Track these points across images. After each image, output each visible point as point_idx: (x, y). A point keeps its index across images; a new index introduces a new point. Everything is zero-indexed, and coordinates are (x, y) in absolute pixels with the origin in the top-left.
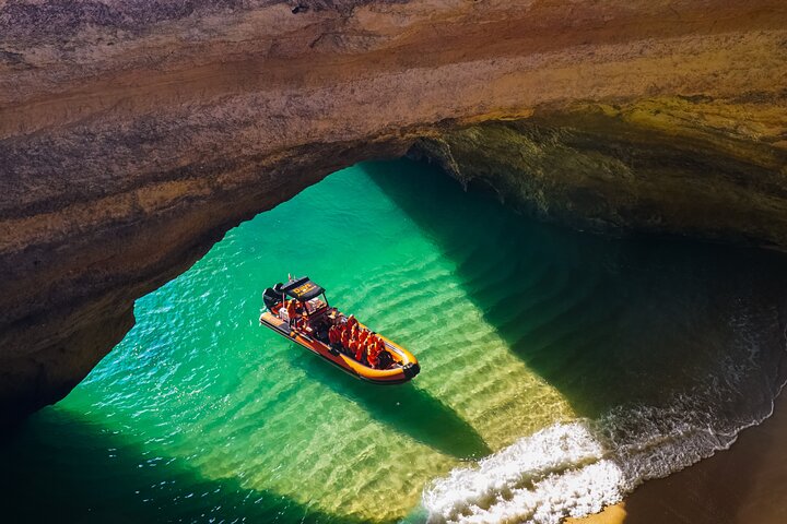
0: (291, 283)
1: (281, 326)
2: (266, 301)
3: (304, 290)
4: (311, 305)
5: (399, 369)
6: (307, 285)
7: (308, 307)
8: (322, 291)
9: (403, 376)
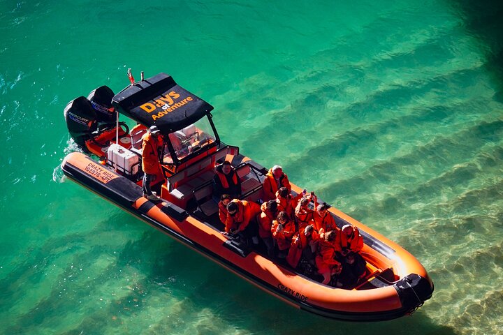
0: (131, 89)
1: (113, 183)
2: (73, 127)
3: (166, 105)
4: (180, 139)
5: (387, 290)
6: (171, 95)
7: (175, 144)
8: (205, 110)
9: (398, 305)
